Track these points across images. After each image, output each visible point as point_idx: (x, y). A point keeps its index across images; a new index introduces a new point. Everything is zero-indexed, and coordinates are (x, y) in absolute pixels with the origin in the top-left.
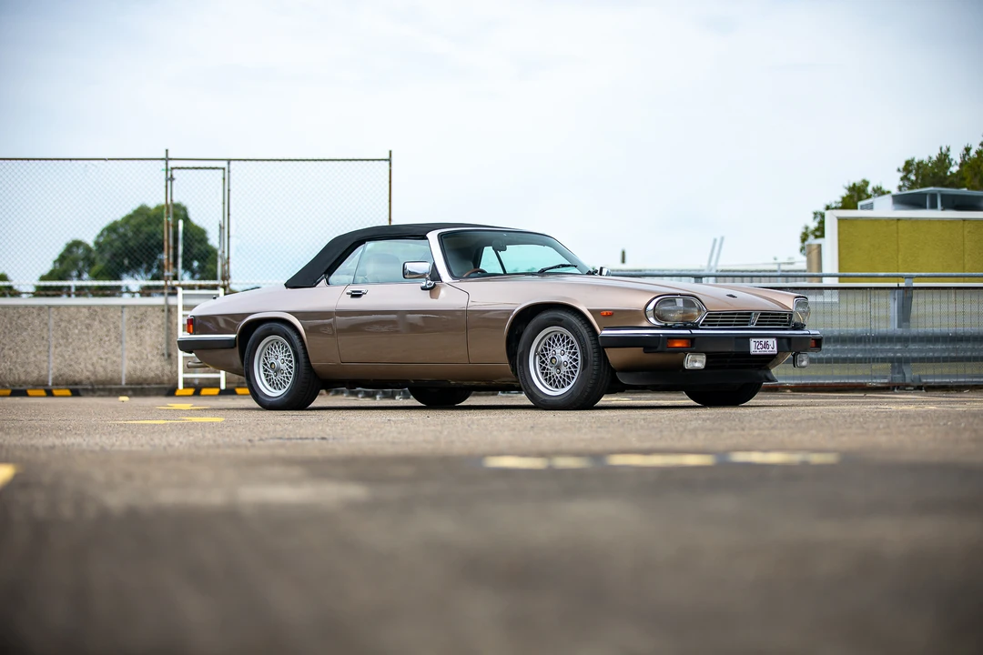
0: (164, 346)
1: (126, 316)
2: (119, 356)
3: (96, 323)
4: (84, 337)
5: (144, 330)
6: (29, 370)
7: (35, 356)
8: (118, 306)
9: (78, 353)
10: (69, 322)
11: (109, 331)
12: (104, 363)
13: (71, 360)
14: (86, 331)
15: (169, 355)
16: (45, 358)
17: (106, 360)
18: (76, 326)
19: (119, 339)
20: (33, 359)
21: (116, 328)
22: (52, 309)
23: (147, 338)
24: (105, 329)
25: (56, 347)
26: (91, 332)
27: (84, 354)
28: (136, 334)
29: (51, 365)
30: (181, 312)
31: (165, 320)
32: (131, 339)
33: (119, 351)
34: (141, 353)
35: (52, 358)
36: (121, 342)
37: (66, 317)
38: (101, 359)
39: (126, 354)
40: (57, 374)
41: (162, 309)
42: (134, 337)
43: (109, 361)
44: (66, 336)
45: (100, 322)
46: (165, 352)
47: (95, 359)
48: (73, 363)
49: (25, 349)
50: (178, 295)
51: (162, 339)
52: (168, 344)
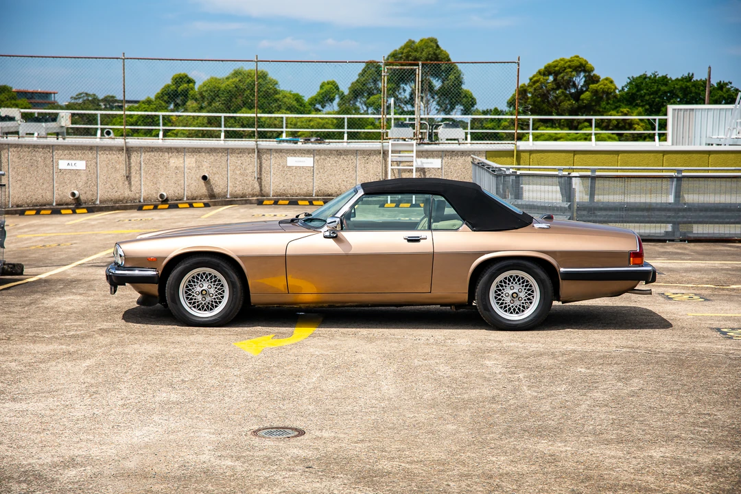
0: (381, 174)
1: (358, 156)
2: (354, 180)
3: (341, 160)
4: (334, 168)
5: (369, 164)
6: (302, 187)
7: (305, 179)
8: (354, 150)
9: (330, 177)
10: (325, 159)
11: (348, 165)
12: (345, 184)
13: (326, 181)
14: (335, 164)
16: (311, 180)
18: (329, 162)
20: (304, 181)
21: (353, 163)
22: (316, 152)
23: (371, 169)
24: (346, 164)
26: (338, 165)
27: (334, 178)
28: (364, 167)
29: (315, 184)
30: (390, 154)
31: (382, 159)
32: (361, 169)
33: (354, 177)
34: (367, 177)
35: (315, 180)
36: (356, 171)
37: (323, 156)
38: (344, 181)
39: (358, 179)
40: (318, 190)
41: (379, 151)
42: (363, 169)
43: (348, 182)
44: (323, 168)
45: (344, 159)
46: (381, 177)
47: (340, 180)
48: (327, 183)
49: (299, 175)
50: (389, 145)
51: (380, 170)
52: (383, 173)
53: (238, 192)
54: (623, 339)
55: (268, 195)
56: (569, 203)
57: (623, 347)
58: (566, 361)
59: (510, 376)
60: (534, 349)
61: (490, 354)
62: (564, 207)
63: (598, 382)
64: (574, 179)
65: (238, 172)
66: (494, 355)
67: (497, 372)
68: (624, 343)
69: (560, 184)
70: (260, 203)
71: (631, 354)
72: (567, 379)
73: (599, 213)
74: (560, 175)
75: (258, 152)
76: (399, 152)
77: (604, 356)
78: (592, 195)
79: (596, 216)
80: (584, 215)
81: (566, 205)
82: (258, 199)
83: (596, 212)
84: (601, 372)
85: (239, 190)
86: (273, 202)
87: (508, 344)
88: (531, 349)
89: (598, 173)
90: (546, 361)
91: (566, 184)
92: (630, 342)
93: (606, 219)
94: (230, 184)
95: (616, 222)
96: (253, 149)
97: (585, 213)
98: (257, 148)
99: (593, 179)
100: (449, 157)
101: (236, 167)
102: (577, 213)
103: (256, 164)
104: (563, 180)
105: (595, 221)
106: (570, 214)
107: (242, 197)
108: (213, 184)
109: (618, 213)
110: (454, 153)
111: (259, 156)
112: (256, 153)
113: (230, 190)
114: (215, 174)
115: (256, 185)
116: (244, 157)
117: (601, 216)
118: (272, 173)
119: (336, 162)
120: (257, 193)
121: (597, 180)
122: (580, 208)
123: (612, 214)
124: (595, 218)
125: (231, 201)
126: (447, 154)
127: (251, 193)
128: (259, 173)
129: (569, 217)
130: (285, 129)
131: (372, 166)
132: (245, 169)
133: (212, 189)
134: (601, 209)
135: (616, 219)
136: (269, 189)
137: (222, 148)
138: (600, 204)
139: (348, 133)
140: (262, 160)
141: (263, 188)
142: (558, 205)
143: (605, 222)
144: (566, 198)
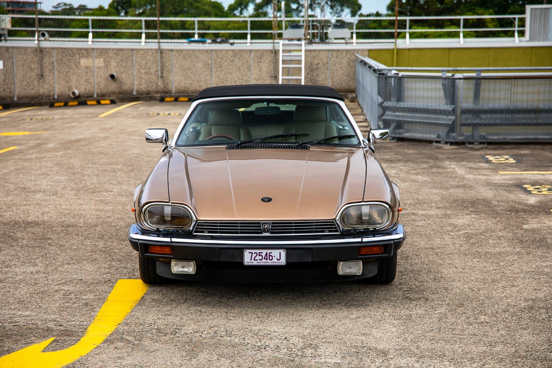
0: (273, 72)
1: (252, 56)
2: (249, 77)
3: (237, 59)
4: (230, 67)
5: (262, 63)
6: (201, 84)
7: (204, 77)
8: (248, 50)
9: (227, 75)
10: (222, 58)
11: (243, 64)
12: (241, 81)
13: (223, 79)
14: (231, 64)
15: (276, 77)
16: (210, 78)
17: (242, 79)
19: (249, 68)
20: (203, 79)
21: (247, 62)
22: (213, 52)
23: (264, 68)
24: (241, 63)
25: (215, 72)
26: (234, 64)
27: (230, 76)
28: (258, 66)
29: (213, 82)
30: (281, 54)
31: (273, 58)
32: (255, 67)
33: (249, 75)
34: (260, 75)
35: (213, 78)
36: (250, 70)
37: (220, 56)
38: (239, 79)
39: (252, 76)
41: (271, 51)
42: (257, 67)
44: (221, 67)
45: (239, 59)
46: (273, 75)
47: (236, 79)
48: (224, 81)
49: (199, 73)
50: (280, 44)
51: (272, 68)
52: (275, 71)
53: (143, 89)
55: (170, 92)
56: (453, 106)
62: (448, 111)
64: (457, 81)
65: (143, 71)
69: (444, 85)
70: (162, 100)
73: (483, 116)
74: (444, 76)
75: (161, 53)
76: (290, 51)
78: (477, 96)
79: (481, 119)
80: (468, 118)
81: (449, 108)
82: (161, 96)
83: (481, 115)
85: (144, 87)
86: (173, 99)
89: (483, 74)
91: (450, 87)
93: (492, 122)
94: (136, 82)
95: (501, 125)
96: (156, 50)
97: (470, 116)
98: (159, 48)
99: (478, 80)
100: (335, 56)
101: (141, 67)
102: (461, 117)
103: (159, 63)
104: (446, 82)
105: (480, 125)
106: (453, 118)
107: (147, 94)
108: (121, 82)
109: (504, 116)
110: (340, 52)
111: (161, 56)
112: (159, 54)
113: (136, 87)
114: (122, 73)
115: (159, 84)
116: (149, 57)
117: (486, 118)
118: (174, 72)
119: (232, 61)
120: (161, 90)
121: (482, 81)
122: (465, 112)
123: (498, 116)
124: (479, 122)
125: (137, 98)
126: (333, 53)
127: (156, 90)
128: (162, 72)
129: (452, 120)
130: (196, 31)
131: (265, 65)
132: (150, 69)
133: (120, 88)
134: (486, 112)
135: (502, 122)
136: (172, 86)
137: (128, 49)
138: (486, 107)
139: (251, 34)
140: (164, 60)
141: (166, 85)
142: (442, 108)
143: (490, 125)
144: (449, 101)
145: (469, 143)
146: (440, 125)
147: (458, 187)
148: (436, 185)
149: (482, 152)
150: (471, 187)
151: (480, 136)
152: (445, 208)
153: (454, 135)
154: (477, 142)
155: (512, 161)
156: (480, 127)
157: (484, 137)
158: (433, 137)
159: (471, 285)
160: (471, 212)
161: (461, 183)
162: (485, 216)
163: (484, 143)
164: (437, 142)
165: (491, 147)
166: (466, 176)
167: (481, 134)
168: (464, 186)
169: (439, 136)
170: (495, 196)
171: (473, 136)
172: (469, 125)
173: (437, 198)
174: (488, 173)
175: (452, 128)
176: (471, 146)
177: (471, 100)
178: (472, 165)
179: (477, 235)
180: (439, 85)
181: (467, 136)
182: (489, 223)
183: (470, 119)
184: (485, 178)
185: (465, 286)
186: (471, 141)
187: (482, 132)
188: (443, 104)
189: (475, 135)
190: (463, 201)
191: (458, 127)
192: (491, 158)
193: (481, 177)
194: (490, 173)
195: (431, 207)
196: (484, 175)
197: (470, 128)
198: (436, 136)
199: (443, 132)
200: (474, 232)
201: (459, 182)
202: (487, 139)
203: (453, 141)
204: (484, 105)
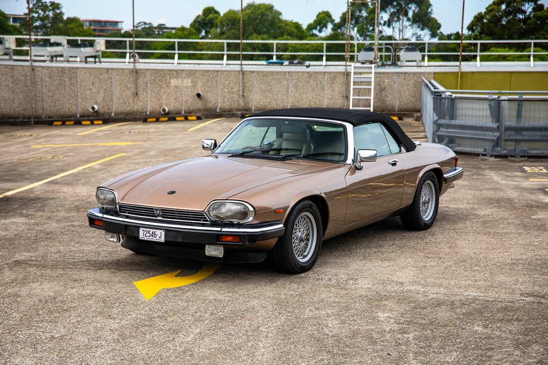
0: (344, 92)
1: (326, 77)
2: (322, 97)
3: (312, 80)
4: (306, 87)
5: (335, 84)
6: (278, 103)
7: (281, 96)
8: (322, 72)
9: (302, 95)
10: (298, 80)
11: (317, 84)
12: (315, 100)
13: (299, 98)
14: (306, 84)
15: (347, 97)
16: (286, 98)
18: (301, 82)
20: (280, 98)
21: (321, 83)
22: (290, 74)
23: (336, 88)
24: (315, 84)
25: (292, 92)
26: (308, 85)
27: (305, 96)
28: (331, 86)
29: (289, 101)
30: (352, 76)
31: (345, 79)
32: (328, 89)
33: (322, 94)
34: (333, 96)
35: (290, 98)
36: (323, 90)
37: (297, 77)
38: (313, 98)
39: (325, 96)
40: (292, 105)
41: (343, 73)
42: (330, 88)
43: (317, 99)
44: (296, 87)
45: (313, 80)
46: (344, 95)
47: (310, 98)
48: (300, 100)
49: (276, 93)
50: (352, 67)
51: (343, 88)
52: (346, 91)
53: (226, 107)
54: (529, 282)
55: (250, 110)
56: (498, 124)
57: (529, 295)
58: (463, 314)
59: (399, 336)
60: (435, 296)
61: (386, 302)
62: (493, 128)
63: (492, 349)
64: (503, 102)
65: (226, 91)
66: (390, 304)
67: (387, 329)
68: (530, 289)
69: (490, 105)
71: (535, 306)
72: (460, 343)
73: (525, 133)
74: (490, 98)
75: (243, 74)
76: (361, 73)
77: (506, 308)
78: (519, 116)
79: (522, 136)
80: (511, 134)
81: (495, 125)
82: (242, 113)
83: (522, 132)
84: (498, 333)
85: (226, 105)
87: (409, 288)
88: (432, 296)
89: (525, 97)
90: (443, 314)
91: (496, 108)
92: (536, 288)
93: (532, 138)
94: (220, 101)
95: (540, 141)
96: (239, 71)
97: (512, 133)
98: (242, 70)
99: (520, 102)
100: (403, 78)
101: (225, 87)
102: (505, 133)
103: (241, 84)
104: (493, 103)
105: (521, 141)
106: (498, 134)
107: (229, 111)
108: (206, 100)
109: (543, 133)
110: (407, 75)
111: (243, 77)
112: (241, 75)
113: (219, 105)
114: (207, 92)
115: (241, 102)
116: (232, 78)
117: (527, 135)
118: (254, 91)
119: (307, 82)
120: (242, 108)
121: (524, 102)
122: (508, 129)
123: (537, 134)
124: (521, 138)
125: (221, 114)
126: (401, 75)
127: (237, 108)
128: (243, 92)
129: (497, 137)
130: (275, 53)
131: (337, 85)
132: (232, 88)
133: (205, 105)
134: (527, 129)
135: (541, 138)
136: (252, 105)
137: (213, 71)
138: (527, 125)
139: (326, 55)
140: (246, 80)
141: (246, 103)
142: (488, 125)
143: (531, 141)
144: (495, 120)
145: (512, 156)
146: (487, 140)
147: (490, 189)
148: (472, 188)
149: (521, 164)
150: (501, 189)
151: (522, 150)
152: (474, 203)
153: (498, 149)
154: (519, 155)
155: (545, 171)
156: (521, 143)
157: (525, 151)
158: (480, 150)
159: (475, 251)
160: (494, 206)
161: (494, 187)
162: (504, 209)
163: (524, 157)
164: (483, 155)
165: (531, 160)
166: (500, 182)
167: (522, 148)
168: (495, 189)
169: (485, 150)
170: (518, 196)
171: (515, 150)
172: (511, 140)
173: (469, 197)
174: (519, 180)
175: (497, 143)
176: (513, 159)
177: (515, 119)
178: (509, 174)
179: (492, 221)
180: (485, 106)
181: (510, 151)
182: (505, 214)
183: (512, 135)
184: (516, 183)
185: (472, 251)
186: (513, 154)
187: (524, 146)
188: (489, 123)
189: (517, 150)
190: (491, 199)
191: (503, 143)
192: (527, 168)
193: (513, 183)
194: (522, 180)
195: (463, 203)
196: (516, 181)
197: (513, 143)
198: (482, 150)
199: (489, 146)
200: (491, 219)
201: (493, 186)
202: (528, 153)
203: (497, 154)
204: (525, 123)
